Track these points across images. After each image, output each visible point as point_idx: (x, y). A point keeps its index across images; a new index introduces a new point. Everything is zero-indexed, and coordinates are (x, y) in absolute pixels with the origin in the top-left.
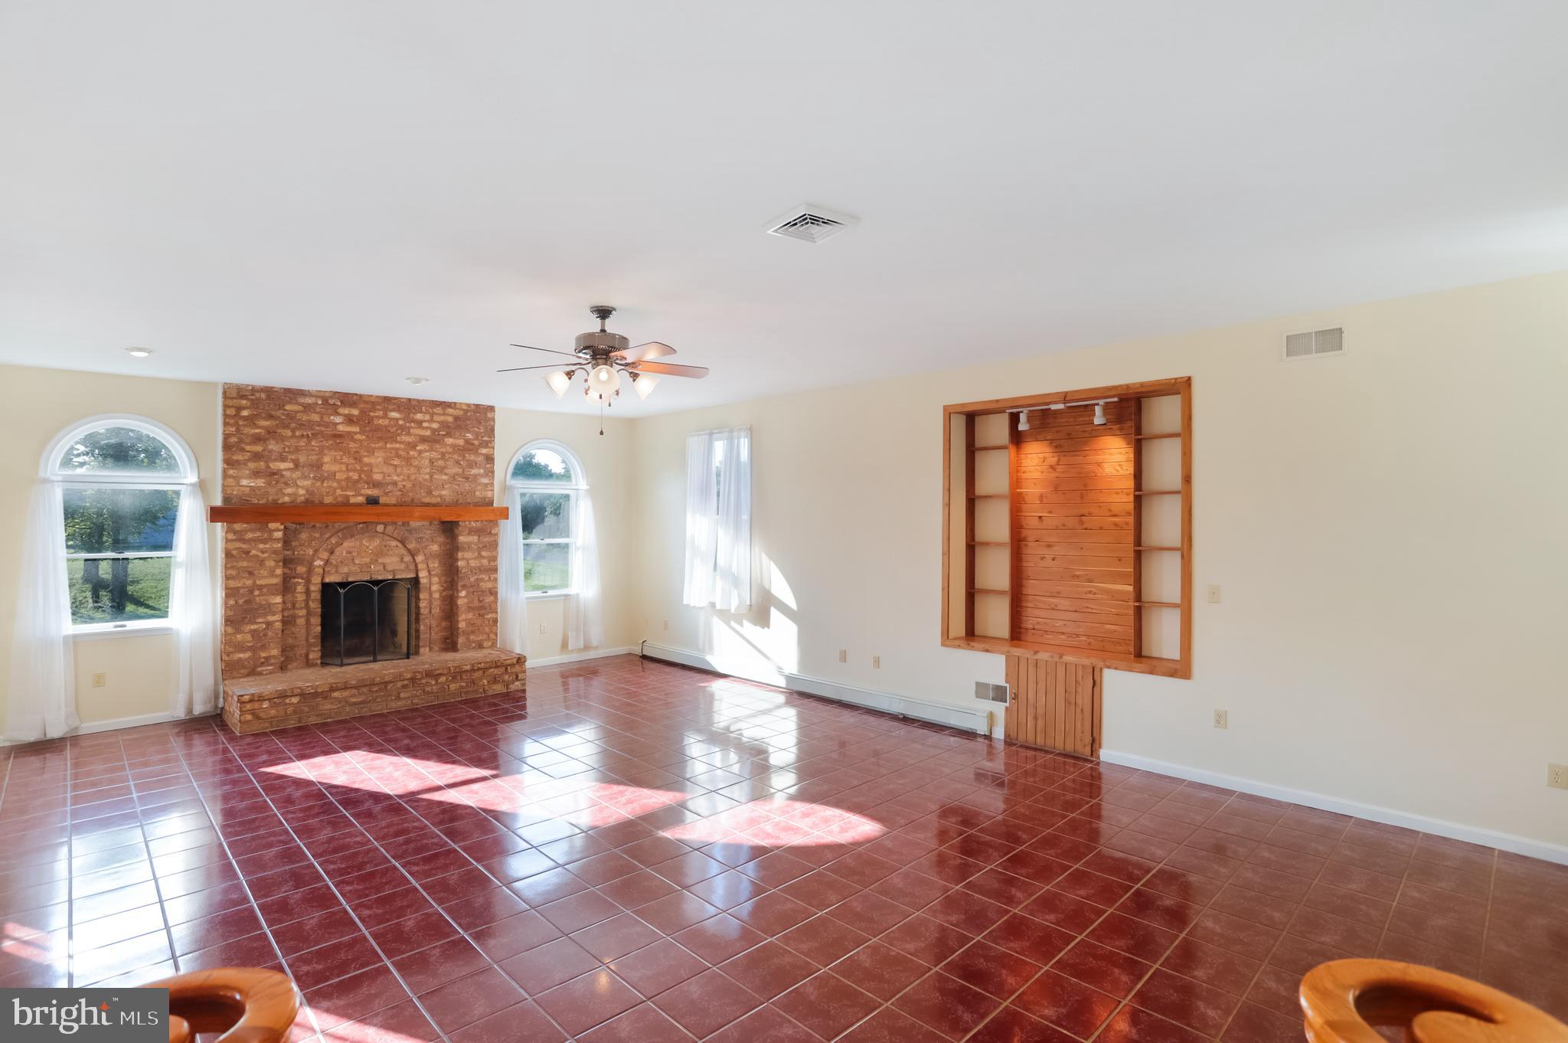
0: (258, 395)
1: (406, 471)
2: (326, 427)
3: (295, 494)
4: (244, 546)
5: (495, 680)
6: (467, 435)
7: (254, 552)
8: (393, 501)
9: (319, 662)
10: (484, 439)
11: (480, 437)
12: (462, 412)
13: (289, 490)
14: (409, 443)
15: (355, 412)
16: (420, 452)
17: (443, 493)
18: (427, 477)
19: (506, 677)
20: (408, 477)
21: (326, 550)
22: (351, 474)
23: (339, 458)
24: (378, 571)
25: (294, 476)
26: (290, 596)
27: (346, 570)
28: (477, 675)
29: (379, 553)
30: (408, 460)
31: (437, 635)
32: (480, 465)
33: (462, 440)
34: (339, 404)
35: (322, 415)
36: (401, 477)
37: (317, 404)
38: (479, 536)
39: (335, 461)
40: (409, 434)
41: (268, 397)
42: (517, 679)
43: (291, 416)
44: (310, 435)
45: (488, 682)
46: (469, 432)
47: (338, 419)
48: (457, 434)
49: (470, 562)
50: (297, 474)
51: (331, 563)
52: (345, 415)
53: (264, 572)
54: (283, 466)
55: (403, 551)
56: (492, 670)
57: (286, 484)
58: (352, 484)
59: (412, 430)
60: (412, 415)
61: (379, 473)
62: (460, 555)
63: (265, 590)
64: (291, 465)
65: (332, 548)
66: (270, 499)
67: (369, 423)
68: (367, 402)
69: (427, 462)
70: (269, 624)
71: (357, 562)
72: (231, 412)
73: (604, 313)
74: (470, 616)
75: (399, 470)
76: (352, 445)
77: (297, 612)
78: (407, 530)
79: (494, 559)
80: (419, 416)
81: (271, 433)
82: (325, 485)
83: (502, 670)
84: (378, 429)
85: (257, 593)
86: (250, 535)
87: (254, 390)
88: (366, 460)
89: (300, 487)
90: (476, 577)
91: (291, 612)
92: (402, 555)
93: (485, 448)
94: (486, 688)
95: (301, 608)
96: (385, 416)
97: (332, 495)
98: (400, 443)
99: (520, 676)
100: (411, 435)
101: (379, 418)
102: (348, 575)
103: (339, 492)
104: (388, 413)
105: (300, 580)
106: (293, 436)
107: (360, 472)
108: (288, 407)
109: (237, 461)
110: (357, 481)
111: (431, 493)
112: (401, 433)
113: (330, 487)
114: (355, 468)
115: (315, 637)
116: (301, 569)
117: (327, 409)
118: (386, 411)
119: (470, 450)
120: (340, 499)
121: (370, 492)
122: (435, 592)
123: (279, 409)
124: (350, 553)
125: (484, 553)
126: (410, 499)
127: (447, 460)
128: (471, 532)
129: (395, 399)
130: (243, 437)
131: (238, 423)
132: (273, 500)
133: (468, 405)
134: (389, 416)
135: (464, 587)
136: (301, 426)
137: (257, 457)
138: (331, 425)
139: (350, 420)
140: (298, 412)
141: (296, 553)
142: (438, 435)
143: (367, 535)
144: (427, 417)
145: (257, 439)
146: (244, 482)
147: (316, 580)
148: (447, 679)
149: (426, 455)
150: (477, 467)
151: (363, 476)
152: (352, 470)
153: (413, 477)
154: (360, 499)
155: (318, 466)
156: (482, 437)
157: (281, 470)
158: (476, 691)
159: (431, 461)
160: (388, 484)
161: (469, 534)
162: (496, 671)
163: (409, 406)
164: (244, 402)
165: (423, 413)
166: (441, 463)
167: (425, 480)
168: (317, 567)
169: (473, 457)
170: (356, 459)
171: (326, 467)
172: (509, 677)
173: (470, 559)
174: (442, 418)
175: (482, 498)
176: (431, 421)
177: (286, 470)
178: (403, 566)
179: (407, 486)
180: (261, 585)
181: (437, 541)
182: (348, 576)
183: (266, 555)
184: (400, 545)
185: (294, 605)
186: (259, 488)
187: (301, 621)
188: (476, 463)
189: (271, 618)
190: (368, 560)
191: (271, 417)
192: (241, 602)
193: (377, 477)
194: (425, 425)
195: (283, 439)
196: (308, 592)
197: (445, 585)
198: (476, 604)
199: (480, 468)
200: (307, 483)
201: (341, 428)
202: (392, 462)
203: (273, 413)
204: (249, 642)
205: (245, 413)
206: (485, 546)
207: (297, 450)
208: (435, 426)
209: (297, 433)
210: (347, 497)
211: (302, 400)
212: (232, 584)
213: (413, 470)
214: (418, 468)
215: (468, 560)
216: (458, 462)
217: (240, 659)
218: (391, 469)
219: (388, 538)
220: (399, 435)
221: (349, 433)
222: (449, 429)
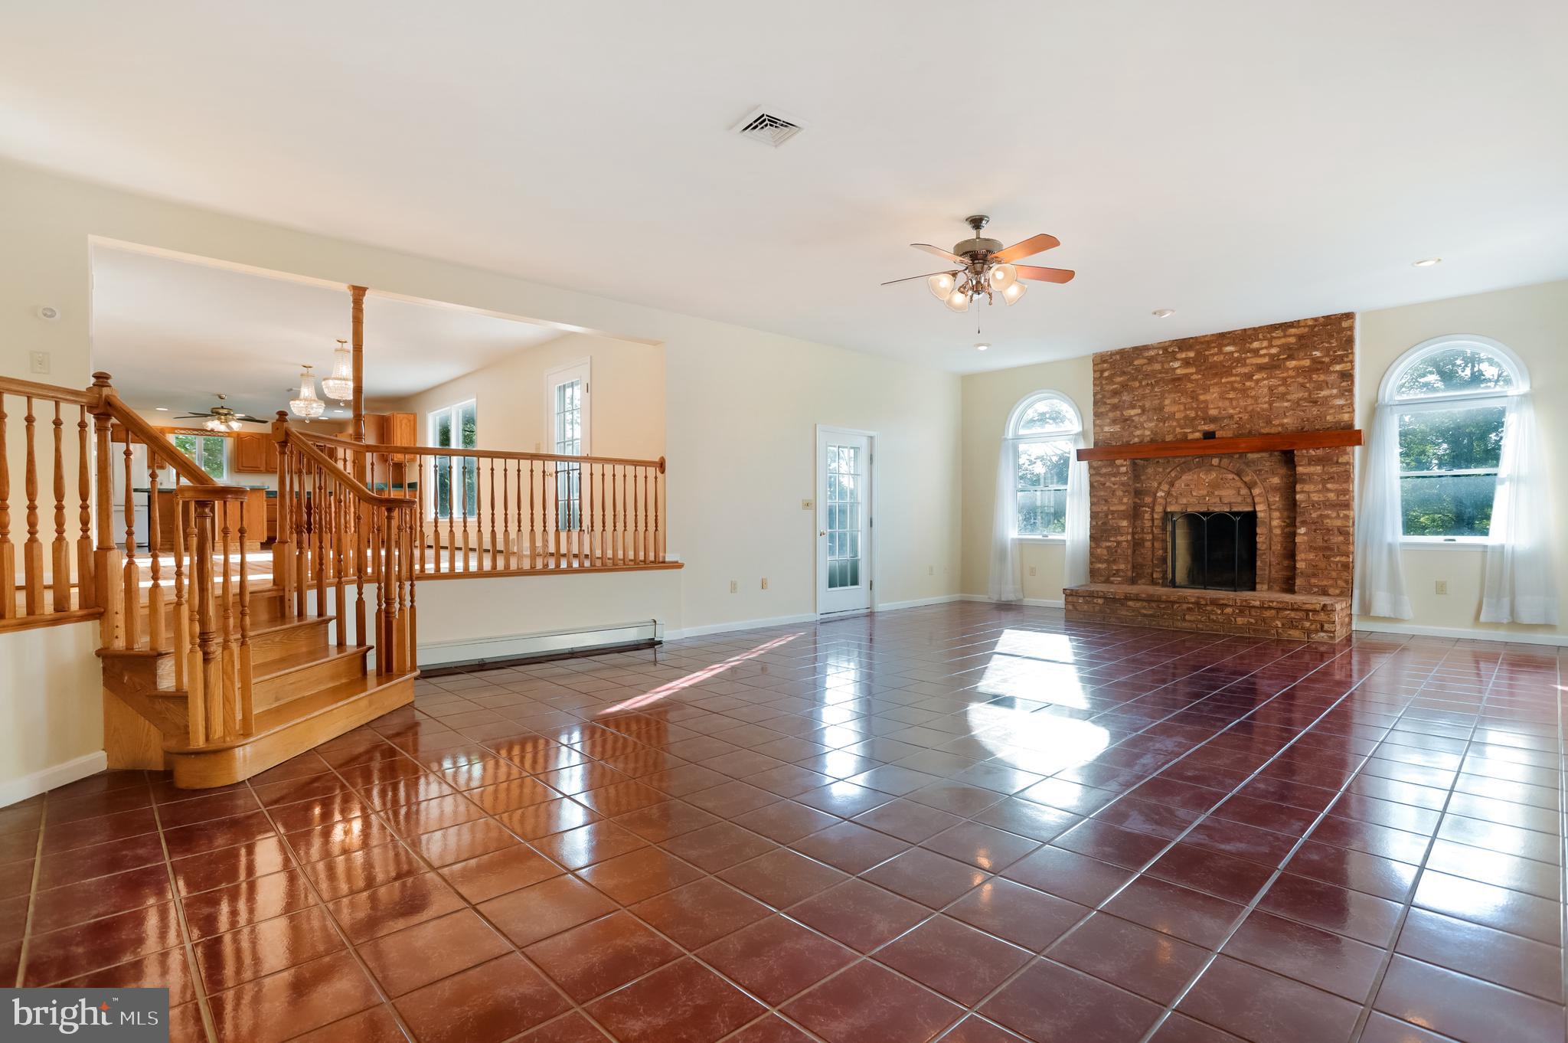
0: (1114, 357)
1: (1242, 403)
2: (1167, 373)
3: (1143, 435)
4: (1102, 479)
5: (1292, 624)
6: (1314, 353)
7: (1108, 484)
8: (1230, 434)
9: (1161, 581)
10: (1339, 353)
11: (1331, 353)
12: (1307, 330)
13: (1138, 433)
14: (1245, 374)
15: (1192, 354)
16: (1257, 381)
17: (1285, 421)
18: (1266, 406)
19: (1307, 624)
20: (1245, 409)
21: (1167, 483)
22: (1188, 412)
23: (1177, 399)
24: (1215, 503)
25: (1141, 420)
26: (1139, 522)
27: (1184, 501)
28: (1268, 614)
29: (1214, 486)
30: (1244, 391)
31: (1276, 573)
32: (1332, 385)
33: (1308, 361)
34: (1177, 350)
35: (1162, 363)
36: (1237, 409)
37: (1158, 354)
38: (1324, 466)
39: (1174, 402)
40: (1245, 365)
41: (1122, 358)
42: (1322, 629)
43: (1138, 370)
44: (1153, 383)
45: (1283, 625)
46: (1317, 349)
47: (1176, 364)
48: (1302, 354)
49: (1312, 495)
50: (1144, 418)
51: (1172, 495)
52: (1182, 359)
53: (1116, 501)
54: (1133, 412)
55: (1239, 484)
56: (1288, 612)
57: (1136, 427)
58: (1190, 422)
59: (1248, 361)
60: (1248, 345)
61: (1215, 408)
62: (1298, 487)
63: (1116, 515)
64: (1139, 411)
65: (1171, 481)
66: (1124, 440)
67: (1205, 362)
68: (1202, 343)
69: (1266, 390)
70: (1119, 543)
71: (1194, 494)
72: (1098, 375)
73: (976, 222)
74: (1311, 556)
75: (1234, 403)
76: (1189, 385)
77: (1145, 536)
78: (1244, 463)
79: (1346, 492)
80: (1256, 345)
81: (1124, 386)
82: (1166, 425)
83: (1301, 614)
84: (1214, 366)
85: (1110, 517)
86: (1104, 471)
87: (1112, 354)
88: (1202, 398)
89: (1147, 429)
90: (1319, 513)
91: (1140, 536)
92: (1240, 488)
93: (1339, 364)
94: (1280, 631)
95: (1148, 533)
96: (1220, 352)
97: (1172, 433)
98: (1236, 375)
99: (1326, 627)
100: (1248, 366)
101: (1213, 355)
102: (1186, 505)
103: (1178, 430)
104: (1223, 348)
105: (1147, 509)
106: (1141, 386)
107: (1197, 409)
108: (1136, 363)
109: (1102, 413)
110: (1195, 419)
111: (1271, 422)
112: (1237, 366)
113: (1170, 426)
114: (1192, 407)
115: (1158, 559)
116: (1148, 500)
117: (1167, 357)
118: (1220, 346)
119: (1318, 370)
120: (1179, 437)
121: (1206, 428)
122: (1276, 527)
123: (1130, 365)
124: (1188, 485)
125: (1329, 486)
126: (1247, 431)
127: (1289, 385)
128: (1312, 461)
129: (1229, 333)
130: (1106, 393)
131: (1101, 383)
132: (1127, 442)
133: (1316, 319)
134: (1225, 352)
135: (1304, 523)
136: (1147, 376)
137: (1115, 407)
138: (1170, 371)
139: (1187, 363)
140: (1144, 364)
141: (1144, 485)
142: (1278, 359)
143: (1203, 468)
144: (1265, 344)
145: (1115, 393)
146: (1106, 429)
147: (1159, 509)
148: (1234, 611)
149: (1263, 385)
150: (1328, 387)
151: (1199, 413)
152: (1189, 409)
153: (1250, 408)
154: (1197, 435)
155: (1160, 409)
156: (1335, 352)
157: (1132, 416)
158: (1267, 632)
159: (1271, 389)
160: (1225, 418)
161: (1309, 464)
162: (1293, 614)
163: (1243, 337)
164: (1105, 365)
165: (1261, 340)
166: (1282, 389)
167: (1263, 410)
168: (1160, 497)
169: (1322, 377)
170: (1192, 398)
171: (1167, 409)
172: (1311, 625)
173: (1312, 492)
174: (1283, 341)
175: (1336, 423)
176: (1271, 346)
177: (1135, 415)
178: (1239, 499)
179: (1243, 418)
180: (1113, 511)
181: (1278, 474)
182: (1187, 507)
183: (1116, 486)
184: (1236, 478)
185: (1143, 529)
186: (1116, 433)
187: (1148, 544)
188: (1327, 383)
189: (1120, 538)
190: (1205, 492)
191: (1124, 373)
192: (1100, 523)
193: (1213, 412)
194: (1262, 352)
195: (1133, 389)
196: (1153, 520)
197: (1287, 521)
198: (1320, 543)
199: (1332, 388)
200: (1152, 425)
201: (1179, 371)
202: (1227, 396)
203: (1125, 369)
204: (1105, 555)
205: (1106, 374)
206: (1332, 478)
207: (1144, 397)
208: (1274, 351)
209: (1143, 383)
210: (1185, 434)
211: (1146, 354)
212: (1097, 509)
213: (1250, 401)
214: (1256, 398)
215: (1308, 493)
216: (1303, 386)
217: (1099, 568)
218: (1227, 403)
219: (1225, 471)
220: (1234, 368)
221: (1186, 375)
222: (1290, 352)
